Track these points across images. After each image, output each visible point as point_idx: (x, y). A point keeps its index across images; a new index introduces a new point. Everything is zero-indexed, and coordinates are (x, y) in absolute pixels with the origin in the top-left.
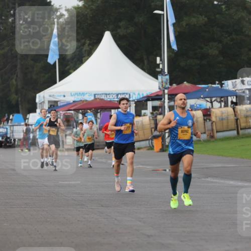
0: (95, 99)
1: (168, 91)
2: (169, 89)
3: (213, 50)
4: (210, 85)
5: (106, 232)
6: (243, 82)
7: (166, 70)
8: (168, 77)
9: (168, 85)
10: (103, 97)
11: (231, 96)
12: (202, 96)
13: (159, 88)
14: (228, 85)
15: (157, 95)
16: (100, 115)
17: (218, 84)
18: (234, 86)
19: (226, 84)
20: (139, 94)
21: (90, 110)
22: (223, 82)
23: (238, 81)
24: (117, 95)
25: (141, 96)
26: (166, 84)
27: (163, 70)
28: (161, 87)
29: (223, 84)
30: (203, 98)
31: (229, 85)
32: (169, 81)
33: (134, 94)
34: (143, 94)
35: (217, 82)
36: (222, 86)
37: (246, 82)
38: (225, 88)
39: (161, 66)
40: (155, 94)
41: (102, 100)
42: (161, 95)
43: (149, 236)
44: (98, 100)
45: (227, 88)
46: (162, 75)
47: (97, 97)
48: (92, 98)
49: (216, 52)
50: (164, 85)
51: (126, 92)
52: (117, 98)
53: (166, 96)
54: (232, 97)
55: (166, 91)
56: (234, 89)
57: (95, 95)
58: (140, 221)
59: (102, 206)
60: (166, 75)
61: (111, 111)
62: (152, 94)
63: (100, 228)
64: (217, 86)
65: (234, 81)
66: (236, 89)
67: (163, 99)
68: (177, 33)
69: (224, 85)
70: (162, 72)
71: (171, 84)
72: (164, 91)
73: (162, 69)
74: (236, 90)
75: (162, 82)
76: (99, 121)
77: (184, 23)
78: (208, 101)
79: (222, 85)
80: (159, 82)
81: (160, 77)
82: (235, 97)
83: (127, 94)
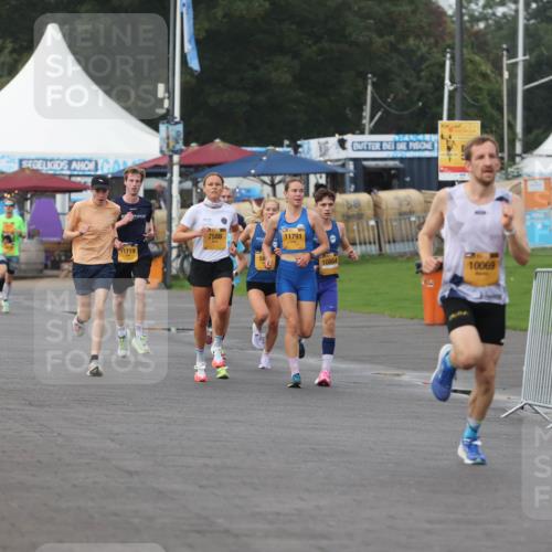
0: (22, 169)
1: (181, 159)
2: (183, 154)
3: (281, 72)
4: (271, 148)
5: (39, 462)
6: (342, 143)
7: (177, 113)
8: (180, 128)
9: (180, 146)
10: (38, 166)
11: (315, 173)
12: (253, 171)
13: (162, 151)
14: (309, 149)
15: (156, 166)
16: (31, 204)
17: (288, 146)
18: (324, 151)
19: (305, 146)
20: (116, 162)
21: (9, 193)
22: (299, 142)
23: (333, 141)
24: (70, 162)
25: (122, 168)
26: (177, 142)
27: (170, 112)
28: (165, 149)
29: (300, 146)
30: (254, 176)
31: (312, 148)
32: (182, 136)
33: (108, 162)
34: (124, 163)
35: (286, 142)
36: (296, 151)
37: (348, 145)
38: (303, 156)
39: (166, 104)
40: (153, 164)
41: (36, 171)
42: (165, 167)
43: (130, 473)
44: (28, 172)
45: (308, 157)
46: (168, 122)
47: (25, 165)
48: (14, 167)
49: (287, 78)
50: (172, 144)
51: (89, 157)
52: (69, 169)
53: (176, 169)
54: (318, 176)
55: (176, 158)
56: (322, 159)
57: (21, 161)
58: (113, 440)
59: (30, 404)
60: (177, 123)
61: (54, 197)
62: (145, 163)
63: (25, 451)
64: (286, 149)
65: (322, 140)
66: (327, 158)
67: (169, 175)
68: (203, 35)
69: (300, 150)
70: (167, 117)
71: (187, 143)
72: (171, 157)
73: (168, 110)
74: (326, 161)
75: (168, 138)
76: (28, 217)
77: (219, 13)
78: (265, 183)
79: (296, 148)
80: (161, 139)
81: (162, 127)
82: (324, 176)
83: (90, 161)
